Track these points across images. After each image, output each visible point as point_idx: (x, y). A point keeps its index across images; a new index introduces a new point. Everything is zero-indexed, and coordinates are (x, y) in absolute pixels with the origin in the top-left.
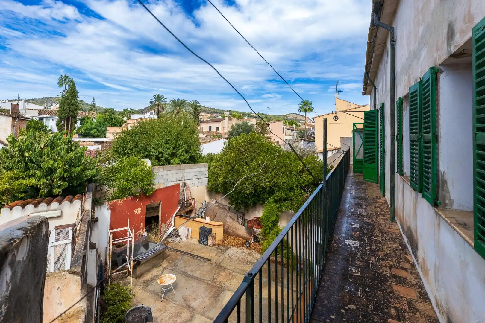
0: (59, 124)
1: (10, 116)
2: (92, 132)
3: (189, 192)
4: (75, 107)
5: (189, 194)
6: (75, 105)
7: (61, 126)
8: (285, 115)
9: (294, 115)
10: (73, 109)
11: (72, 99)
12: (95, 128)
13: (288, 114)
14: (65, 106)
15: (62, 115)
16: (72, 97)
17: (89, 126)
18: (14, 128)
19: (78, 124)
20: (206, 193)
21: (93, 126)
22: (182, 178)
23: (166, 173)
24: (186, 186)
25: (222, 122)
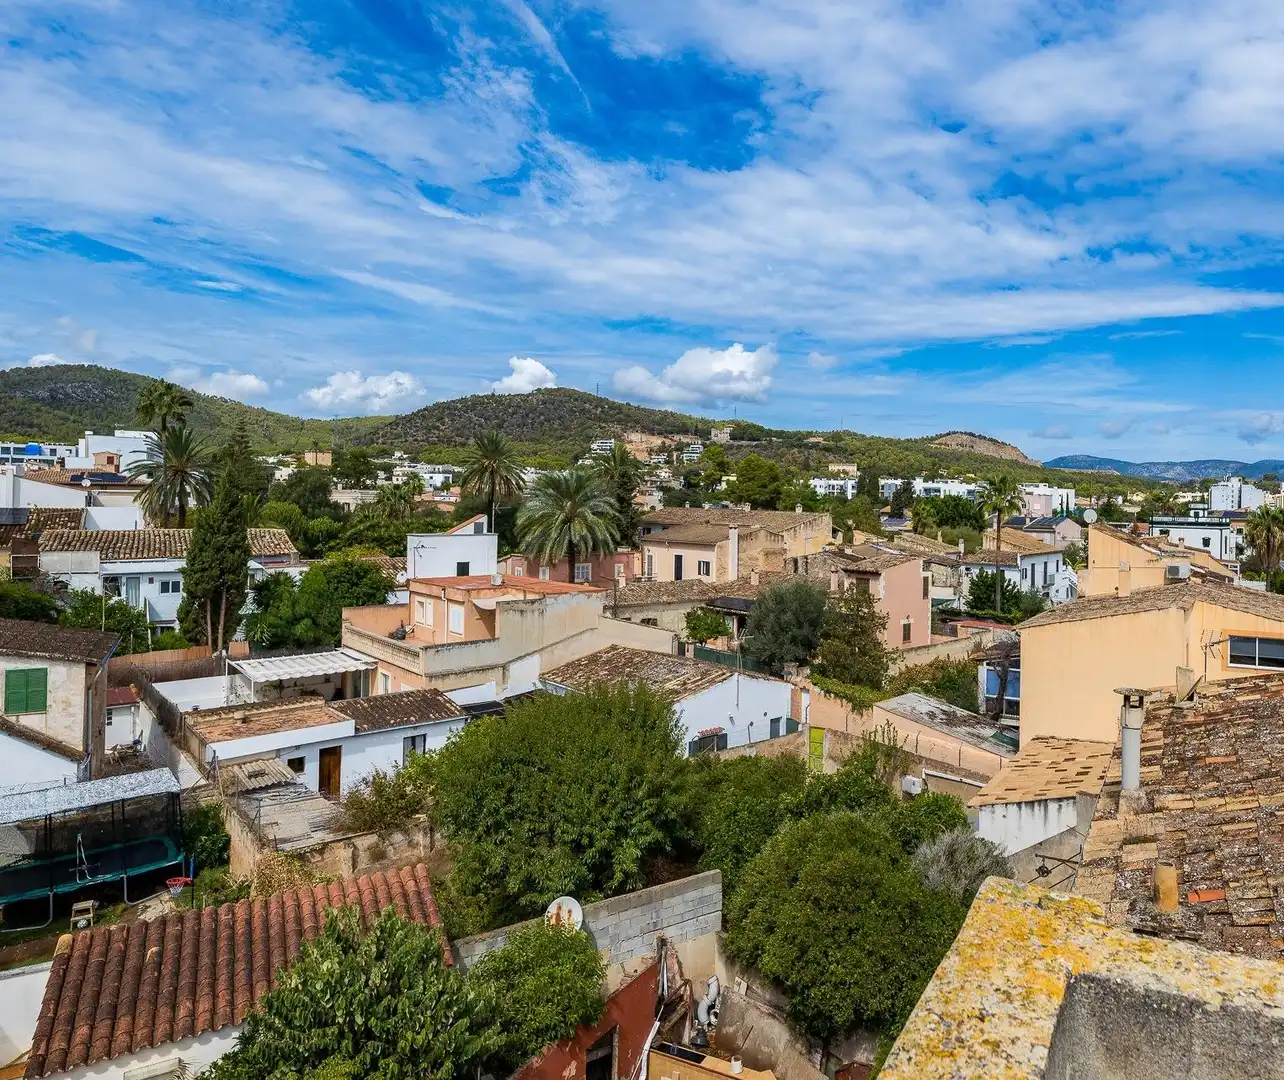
0: (188, 613)
1: (79, 662)
2: (299, 630)
3: (675, 961)
4: (239, 556)
5: (676, 967)
6: (239, 547)
7: (195, 621)
8: (932, 439)
9: (965, 437)
10: (232, 565)
11: (231, 531)
12: (307, 615)
13: (941, 436)
14: (207, 555)
15: (197, 584)
16: (229, 521)
17: (285, 611)
18: (90, 691)
19: (249, 608)
20: (717, 954)
21: (301, 609)
22: (655, 924)
23: (614, 919)
24: (666, 945)
25: (721, 547)
